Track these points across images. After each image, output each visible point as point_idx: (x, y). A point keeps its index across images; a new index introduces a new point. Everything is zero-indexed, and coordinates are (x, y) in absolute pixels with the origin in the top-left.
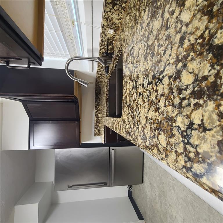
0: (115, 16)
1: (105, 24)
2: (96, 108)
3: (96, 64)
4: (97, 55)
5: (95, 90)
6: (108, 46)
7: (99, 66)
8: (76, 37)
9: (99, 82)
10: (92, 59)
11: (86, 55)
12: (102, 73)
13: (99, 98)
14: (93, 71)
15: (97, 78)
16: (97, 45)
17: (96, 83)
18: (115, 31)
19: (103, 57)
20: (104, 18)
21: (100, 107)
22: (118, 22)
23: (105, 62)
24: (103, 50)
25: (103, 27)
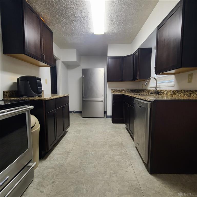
0: (170, 93)
1: (168, 91)
2: (127, 90)
3: (154, 89)
4: (158, 89)
5: (137, 90)
6: (162, 92)
7: (153, 90)
8: (165, 81)
9: (144, 91)
10: (156, 87)
11: (158, 85)
12: (150, 92)
13: (133, 91)
14: (150, 88)
15: (146, 90)
16: (162, 89)
17: (143, 90)
18: (166, 94)
19: (157, 91)
20: (169, 90)
21: (127, 92)
22: (168, 94)
23: (155, 92)
24: (160, 91)
25: (167, 90)
